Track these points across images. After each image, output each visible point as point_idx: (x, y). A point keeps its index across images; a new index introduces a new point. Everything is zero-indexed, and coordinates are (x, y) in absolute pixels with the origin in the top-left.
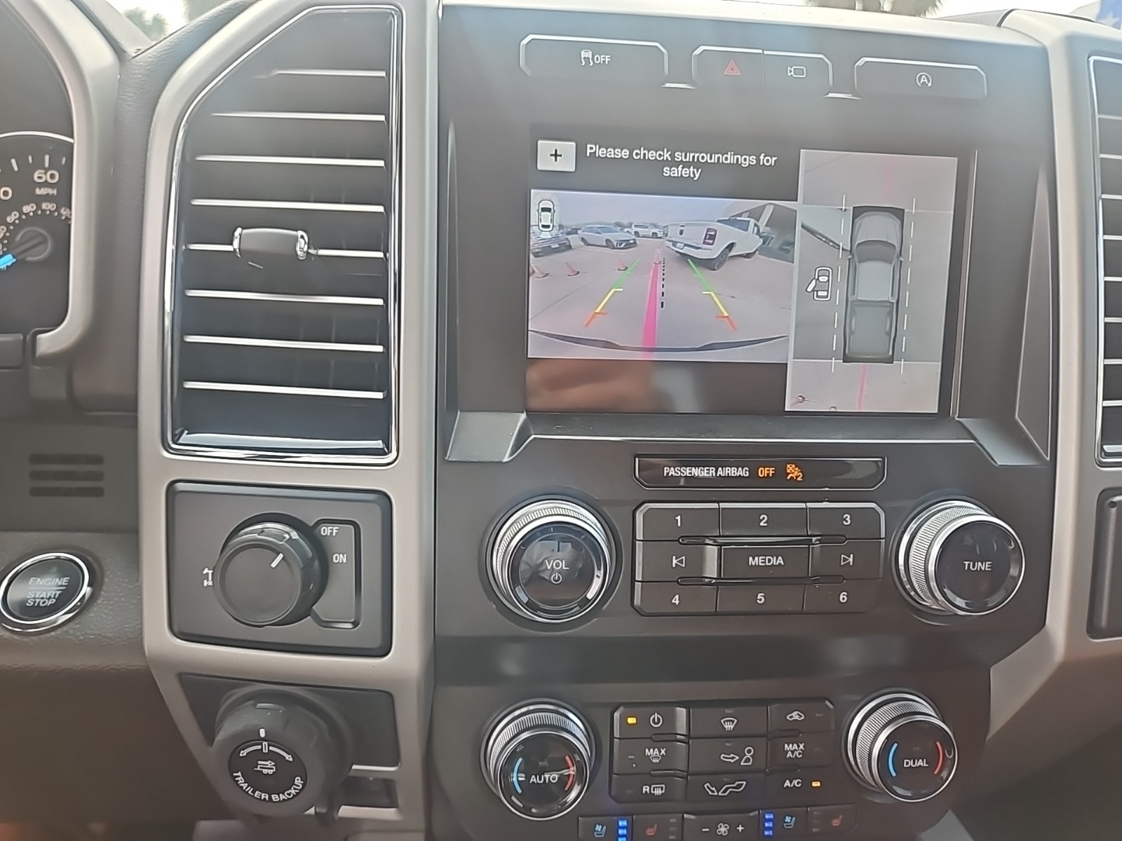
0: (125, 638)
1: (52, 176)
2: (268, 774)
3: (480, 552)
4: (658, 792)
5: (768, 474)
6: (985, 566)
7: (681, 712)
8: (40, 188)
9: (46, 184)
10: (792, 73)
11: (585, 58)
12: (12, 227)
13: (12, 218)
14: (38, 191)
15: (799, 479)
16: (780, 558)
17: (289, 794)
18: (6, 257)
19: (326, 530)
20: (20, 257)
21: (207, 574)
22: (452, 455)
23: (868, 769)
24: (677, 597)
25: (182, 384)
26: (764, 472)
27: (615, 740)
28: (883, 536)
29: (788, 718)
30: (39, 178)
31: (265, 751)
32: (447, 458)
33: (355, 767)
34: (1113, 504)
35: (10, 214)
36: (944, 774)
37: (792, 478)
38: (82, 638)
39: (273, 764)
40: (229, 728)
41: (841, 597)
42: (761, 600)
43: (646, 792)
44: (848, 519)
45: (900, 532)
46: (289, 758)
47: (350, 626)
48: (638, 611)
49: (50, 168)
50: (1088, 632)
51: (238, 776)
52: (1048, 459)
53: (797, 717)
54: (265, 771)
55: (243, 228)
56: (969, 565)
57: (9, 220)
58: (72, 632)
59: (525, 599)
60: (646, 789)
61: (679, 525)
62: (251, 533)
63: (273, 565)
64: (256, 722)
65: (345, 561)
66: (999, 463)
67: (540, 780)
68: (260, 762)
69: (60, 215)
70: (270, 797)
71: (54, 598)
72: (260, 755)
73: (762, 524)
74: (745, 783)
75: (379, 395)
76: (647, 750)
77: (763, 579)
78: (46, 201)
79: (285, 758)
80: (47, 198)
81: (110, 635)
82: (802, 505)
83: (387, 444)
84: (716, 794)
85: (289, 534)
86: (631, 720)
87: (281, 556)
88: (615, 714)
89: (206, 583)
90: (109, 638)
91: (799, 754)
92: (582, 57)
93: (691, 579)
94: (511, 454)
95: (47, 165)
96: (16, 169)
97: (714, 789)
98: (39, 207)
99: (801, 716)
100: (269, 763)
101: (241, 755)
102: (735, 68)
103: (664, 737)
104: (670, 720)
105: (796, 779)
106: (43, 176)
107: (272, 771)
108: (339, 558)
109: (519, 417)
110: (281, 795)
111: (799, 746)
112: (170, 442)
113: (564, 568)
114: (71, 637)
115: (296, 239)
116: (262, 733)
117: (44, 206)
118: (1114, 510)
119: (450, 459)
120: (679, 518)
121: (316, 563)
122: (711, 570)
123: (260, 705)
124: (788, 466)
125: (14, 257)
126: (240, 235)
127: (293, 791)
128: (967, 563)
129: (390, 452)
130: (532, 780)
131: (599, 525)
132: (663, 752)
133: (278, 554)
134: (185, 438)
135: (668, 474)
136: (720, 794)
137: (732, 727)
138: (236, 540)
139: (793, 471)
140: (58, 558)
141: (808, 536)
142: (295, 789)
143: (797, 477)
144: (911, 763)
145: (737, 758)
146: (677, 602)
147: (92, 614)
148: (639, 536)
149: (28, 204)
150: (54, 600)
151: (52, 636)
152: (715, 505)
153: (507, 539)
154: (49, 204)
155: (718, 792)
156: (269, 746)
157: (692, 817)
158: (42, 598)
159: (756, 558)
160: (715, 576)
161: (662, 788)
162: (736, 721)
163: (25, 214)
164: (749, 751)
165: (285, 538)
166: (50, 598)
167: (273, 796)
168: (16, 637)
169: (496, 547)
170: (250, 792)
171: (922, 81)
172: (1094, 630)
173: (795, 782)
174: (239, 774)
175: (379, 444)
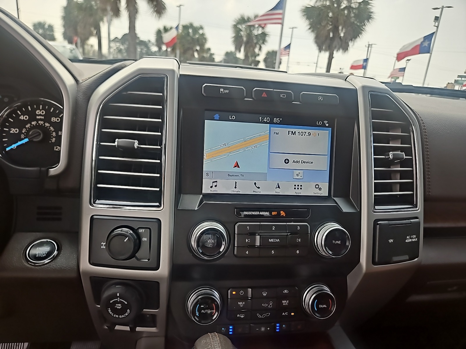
0: (70, 267)
1: (43, 112)
2: (119, 308)
3: (187, 238)
4: (242, 317)
5: (275, 214)
6: (339, 242)
7: (250, 290)
8: (38, 116)
9: (40, 115)
10: (282, 96)
11: (221, 91)
12: (28, 129)
13: (28, 126)
14: (38, 117)
15: (284, 216)
16: (278, 239)
17: (125, 315)
18: (25, 139)
19: (141, 231)
20: (31, 140)
21: (103, 244)
22: (180, 208)
23: (308, 309)
24: (247, 251)
25: (97, 185)
26: (273, 213)
27: (229, 299)
28: (309, 233)
29: (283, 292)
30: (38, 113)
31: (119, 301)
32: (178, 209)
33: (144, 310)
34: (378, 224)
35: (27, 125)
36: (332, 309)
37: (282, 215)
38: (55, 267)
39: (121, 305)
40: (106, 294)
41: (297, 252)
42: (273, 252)
43: (238, 317)
44: (299, 228)
45: (315, 232)
46: (126, 303)
47: (147, 260)
48: (235, 256)
49: (42, 109)
50: (372, 263)
51: (109, 310)
52: (359, 210)
53: (286, 292)
54: (118, 308)
55: (119, 139)
56: (334, 242)
57: (27, 126)
58: (52, 265)
59: (201, 251)
60: (238, 316)
61: (248, 229)
62: (118, 231)
63: (125, 241)
64: (116, 291)
65: (146, 240)
66: (344, 211)
67: (205, 311)
68: (116, 305)
69: (45, 125)
70: (119, 317)
71: (45, 254)
72: (117, 302)
73: (273, 229)
74: (270, 313)
75: (158, 189)
76: (239, 303)
77: (274, 246)
78: (40, 121)
79: (124, 303)
80: (41, 120)
81: (65, 266)
82: (285, 224)
83: (160, 204)
84: (261, 317)
85: (130, 231)
86: (234, 293)
87: (128, 238)
88: (229, 291)
89: (102, 247)
90: (64, 267)
91: (287, 304)
92: (220, 91)
93: (252, 246)
94: (198, 208)
95: (41, 108)
96: (30, 109)
97: (260, 315)
98: (38, 122)
99: (287, 292)
100: (120, 305)
101: (111, 302)
102: (265, 94)
103: (244, 298)
104: (246, 293)
105: (286, 312)
106: (39, 112)
107: (120, 307)
108: (144, 239)
109: (200, 196)
110: (122, 316)
111: (287, 301)
112: (92, 203)
113: (213, 242)
114: (52, 267)
115: (134, 143)
116: (118, 295)
117: (39, 122)
118: (378, 226)
119: (179, 209)
120: (248, 227)
121: (138, 241)
122: (258, 243)
123: (117, 286)
124: (281, 212)
125: (29, 139)
126: (118, 141)
127: (126, 314)
128: (333, 241)
129: (161, 206)
130: (202, 312)
131: (224, 230)
132: (244, 303)
133: (127, 237)
134: (97, 202)
135: (245, 214)
136: (262, 317)
137: (266, 295)
138: (113, 234)
139: (283, 213)
140: (47, 241)
141: (287, 233)
142: (127, 313)
143: (284, 215)
144: (321, 306)
145: (267, 305)
146: (247, 253)
147: (58, 259)
148: (236, 232)
149: (34, 121)
150: (45, 255)
151: (45, 266)
152: (259, 223)
153: (196, 233)
154: (41, 121)
155: (261, 316)
156: (120, 299)
157: (253, 325)
158: (41, 254)
159: (271, 240)
160: (259, 245)
161: (243, 315)
162: (267, 293)
163: (33, 125)
164: (271, 303)
165: (128, 233)
166: (44, 254)
167: (120, 316)
168: (33, 267)
169: (193, 236)
170: (112, 315)
171: (320, 99)
172: (374, 263)
173: (286, 313)
174: (109, 309)
175: (157, 204)
